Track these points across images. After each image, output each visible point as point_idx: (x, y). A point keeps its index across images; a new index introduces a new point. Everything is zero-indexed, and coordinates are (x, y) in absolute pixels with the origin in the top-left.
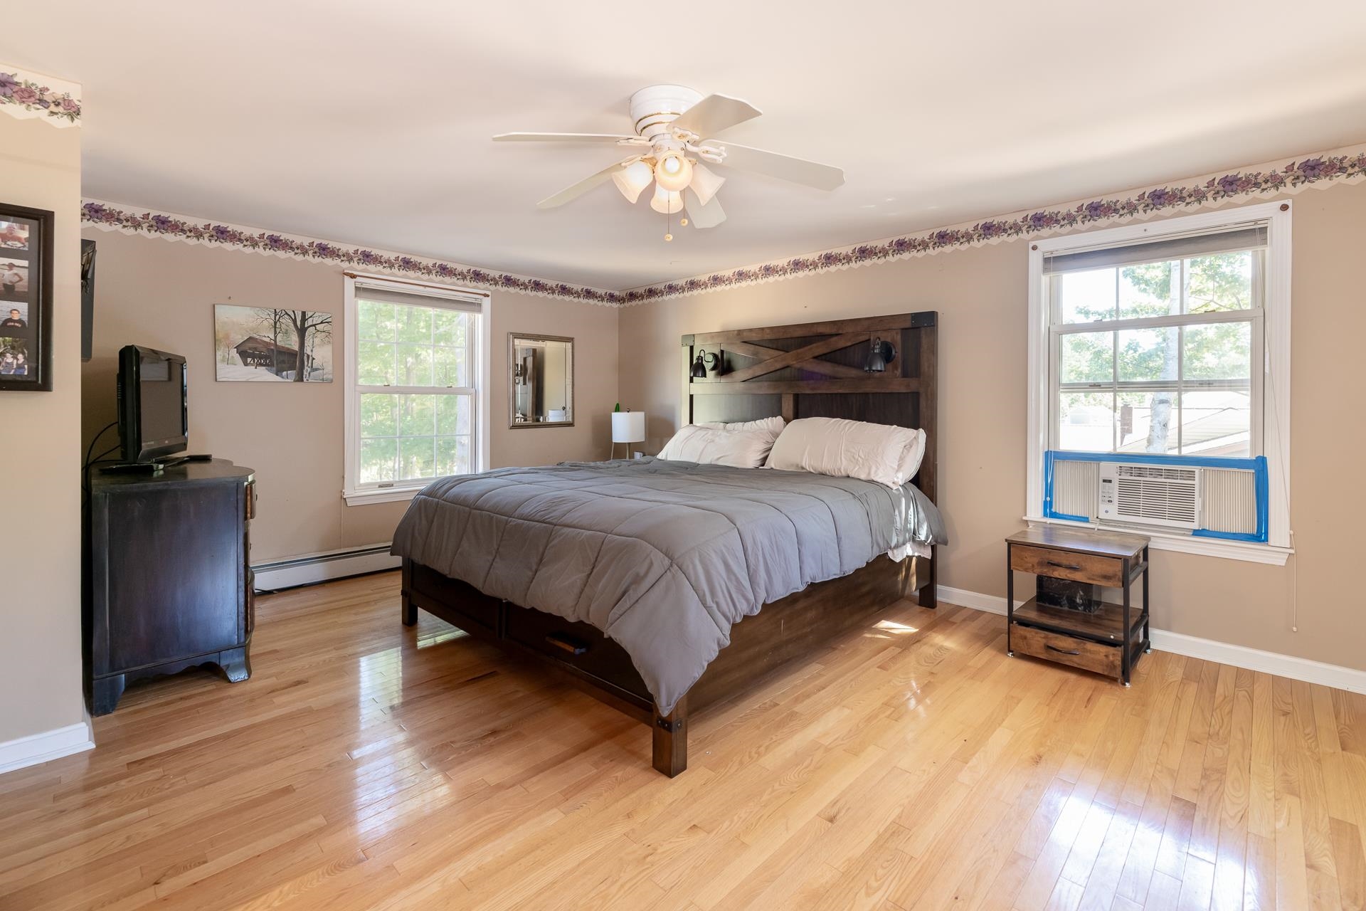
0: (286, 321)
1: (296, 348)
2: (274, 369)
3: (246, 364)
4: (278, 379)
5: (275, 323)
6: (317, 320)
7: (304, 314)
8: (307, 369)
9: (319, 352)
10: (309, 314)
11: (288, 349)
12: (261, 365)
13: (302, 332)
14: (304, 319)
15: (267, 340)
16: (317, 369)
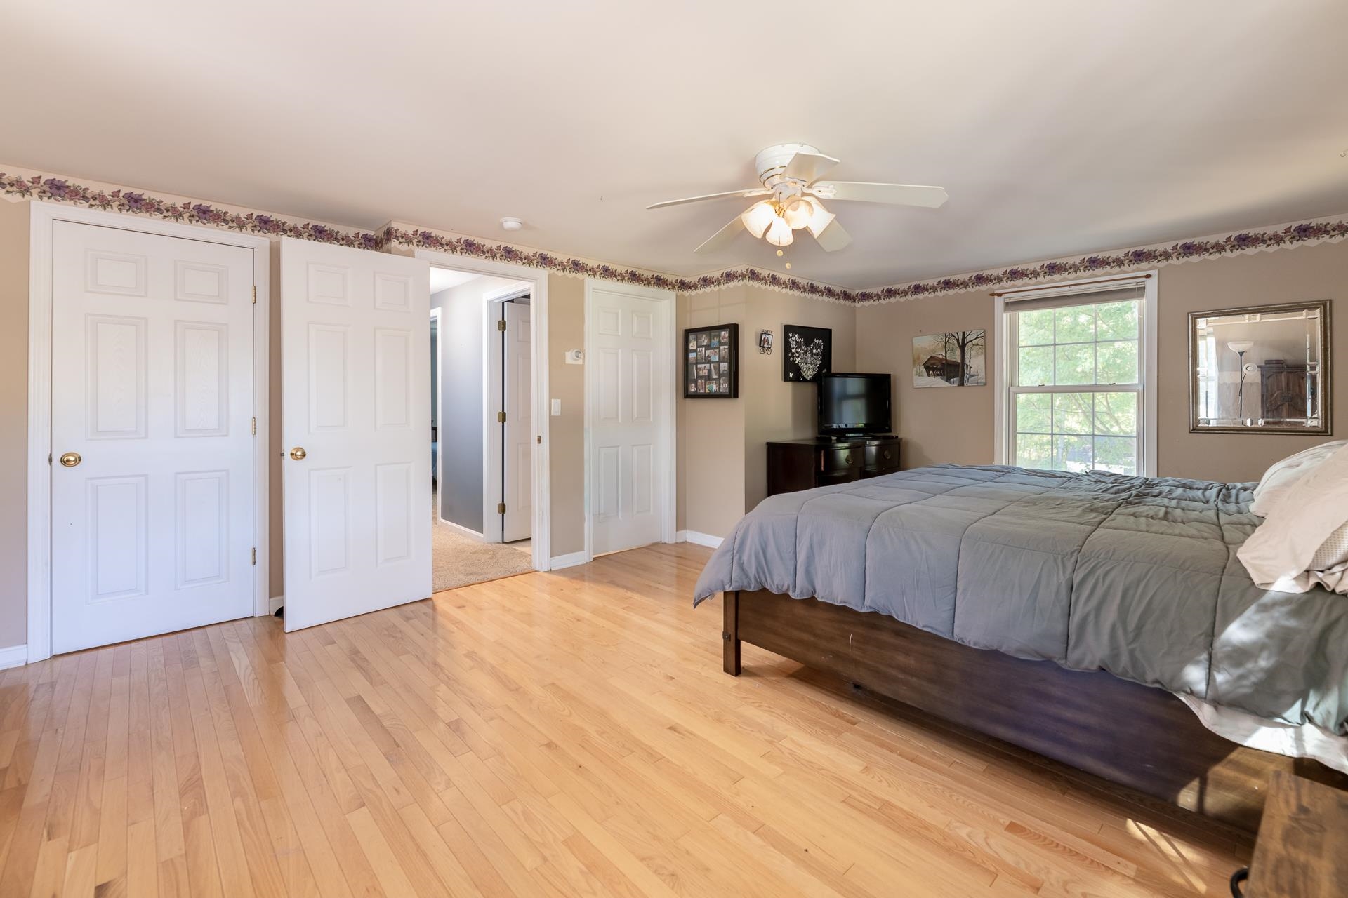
0: (953, 341)
1: (959, 360)
2: (945, 377)
3: (929, 375)
4: (947, 384)
5: (946, 344)
6: (973, 337)
7: (964, 333)
8: (967, 376)
9: (975, 362)
10: (967, 333)
11: (954, 362)
12: (938, 375)
13: (963, 347)
14: (964, 337)
15: (941, 357)
16: (973, 376)
